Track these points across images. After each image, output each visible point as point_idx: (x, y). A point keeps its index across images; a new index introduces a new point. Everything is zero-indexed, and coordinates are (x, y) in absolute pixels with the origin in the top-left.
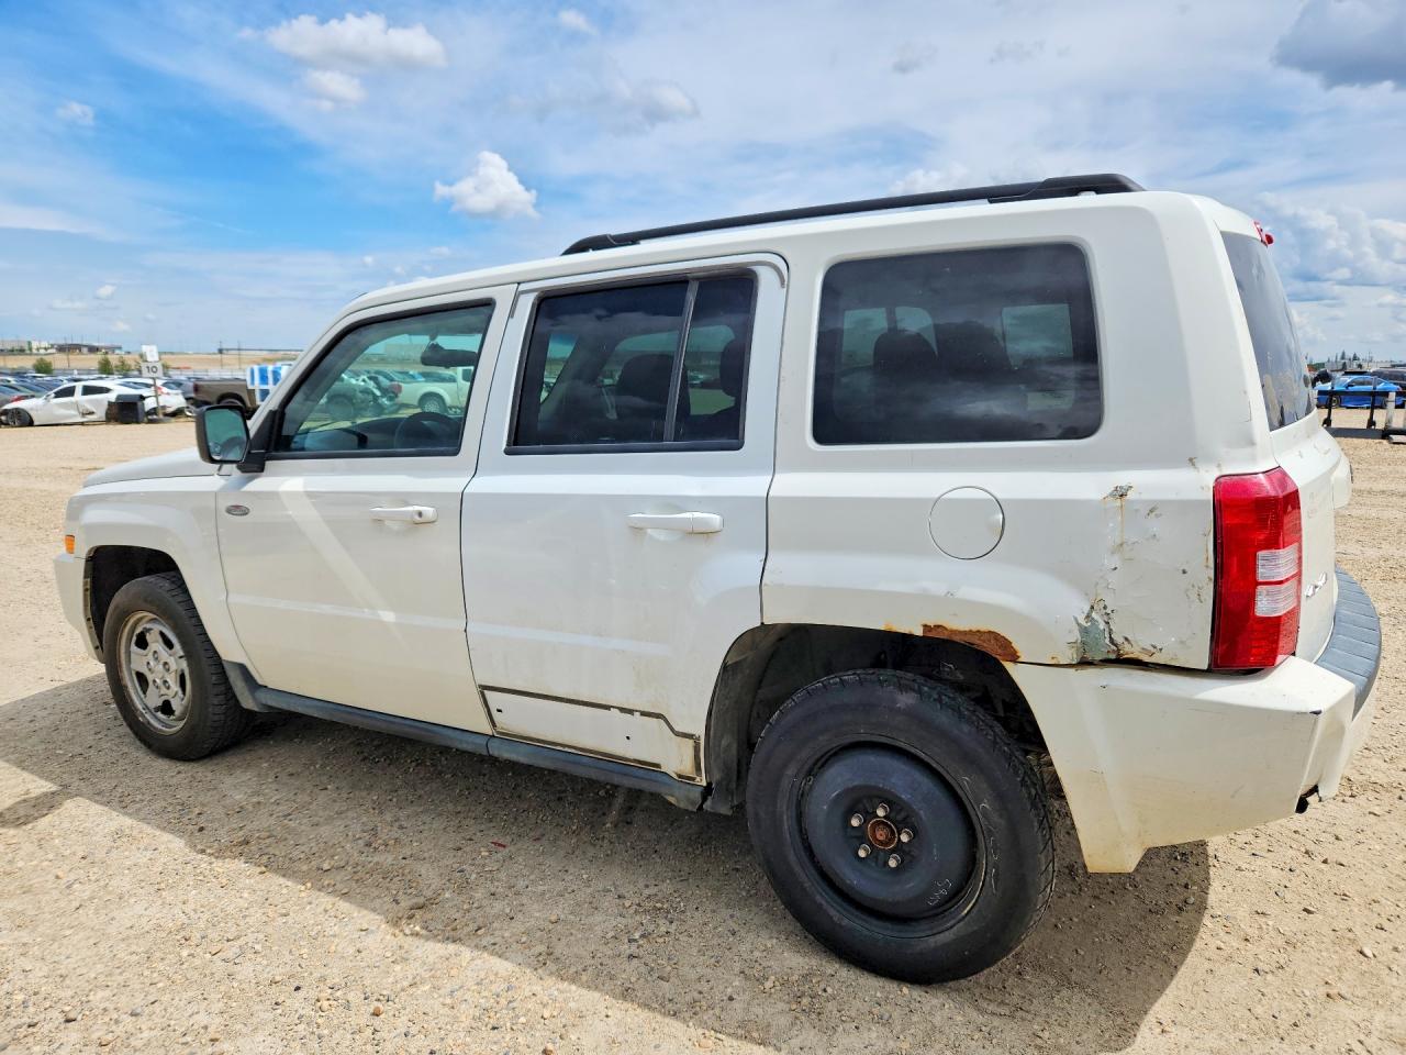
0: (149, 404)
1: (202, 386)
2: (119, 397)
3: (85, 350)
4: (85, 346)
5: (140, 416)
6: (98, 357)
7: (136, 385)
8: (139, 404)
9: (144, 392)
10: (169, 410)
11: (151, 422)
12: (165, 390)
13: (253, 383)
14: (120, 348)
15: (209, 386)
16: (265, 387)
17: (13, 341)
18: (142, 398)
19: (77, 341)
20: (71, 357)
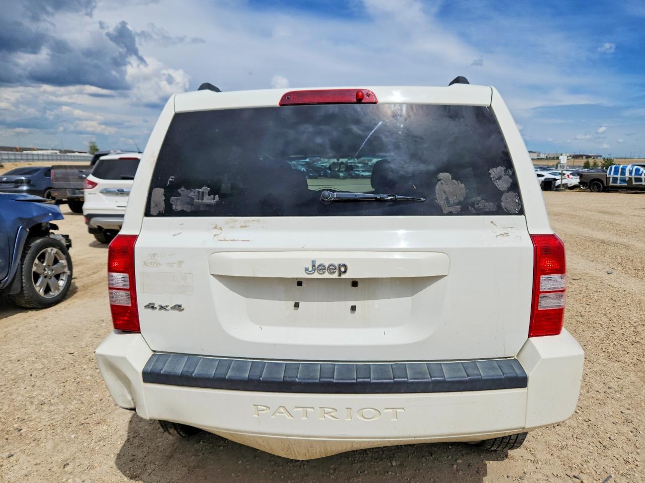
0: (558, 183)
1: (584, 175)
2: (546, 179)
3: (584, 157)
4: (585, 155)
5: (552, 188)
6: (584, 160)
7: (554, 174)
8: (553, 182)
9: (557, 177)
10: (569, 186)
11: (556, 191)
12: (571, 176)
13: (610, 173)
14: (601, 156)
15: (587, 175)
16: (616, 176)
17: (553, 154)
18: (555, 180)
19: (581, 154)
20: (575, 160)
